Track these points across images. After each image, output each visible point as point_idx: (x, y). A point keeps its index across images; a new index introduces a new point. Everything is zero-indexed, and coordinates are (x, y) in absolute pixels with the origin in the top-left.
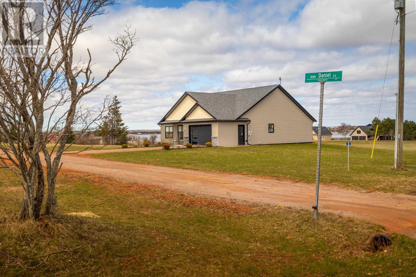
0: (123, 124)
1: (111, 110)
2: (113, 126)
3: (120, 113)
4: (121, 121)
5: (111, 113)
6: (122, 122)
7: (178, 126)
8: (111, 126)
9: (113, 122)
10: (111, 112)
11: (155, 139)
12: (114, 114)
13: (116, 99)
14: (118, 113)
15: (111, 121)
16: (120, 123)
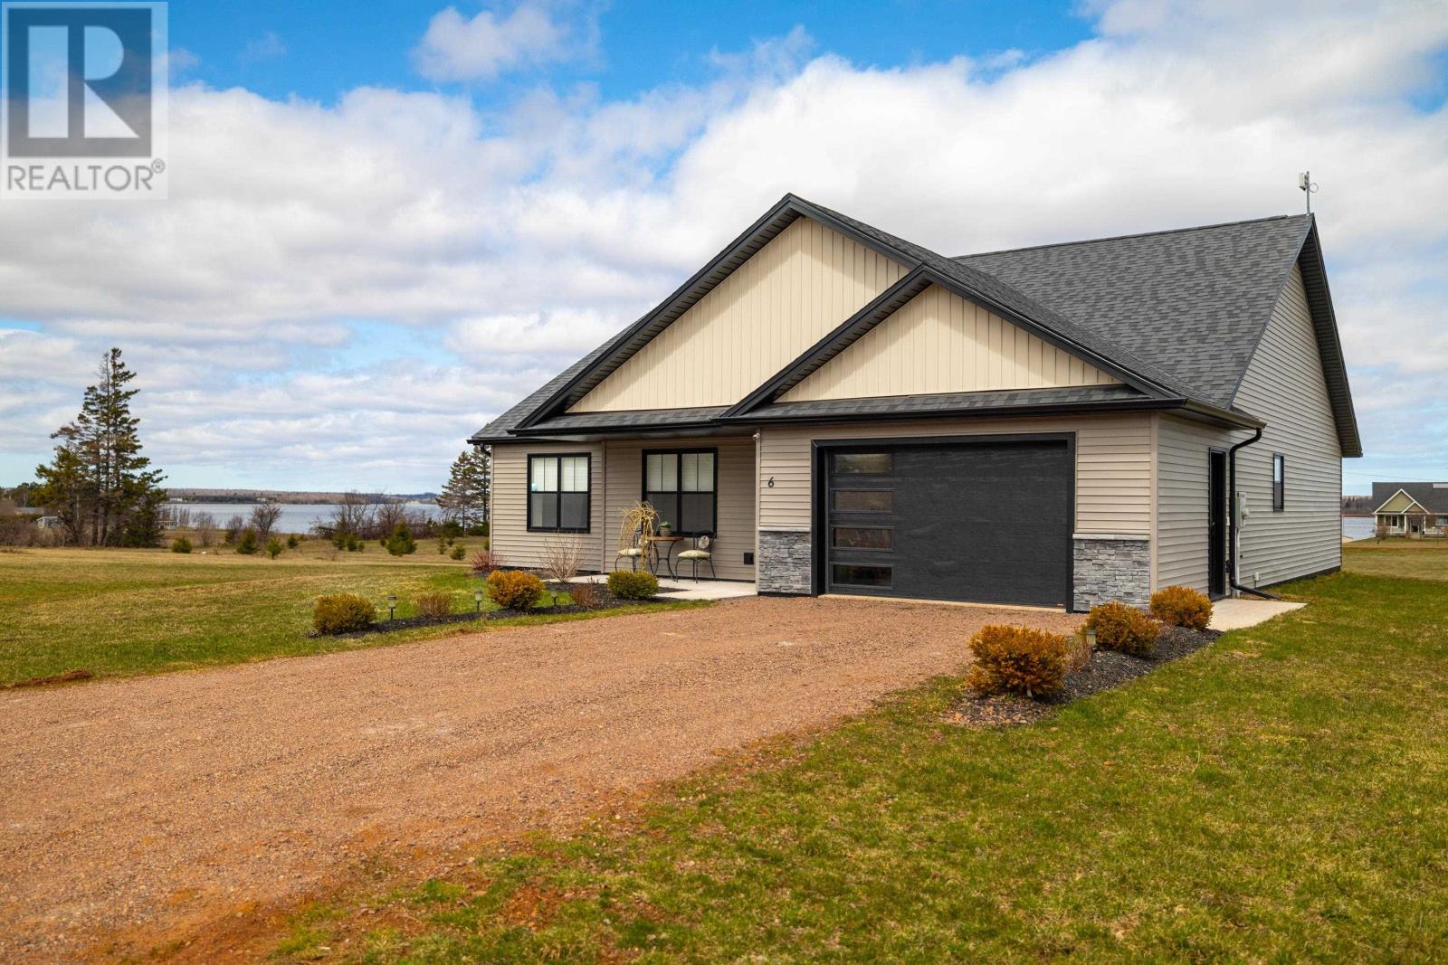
0: (143, 462)
1: (93, 404)
2: (98, 467)
3: (132, 416)
4: (134, 449)
5: (91, 417)
6: (140, 454)
7: (646, 453)
8: (93, 467)
9: (102, 451)
10: (92, 412)
11: (271, 522)
12: (104, 419)
13: (118, 361)
14: (125, 416)
15: (93, 446)
16: (133, 457)
